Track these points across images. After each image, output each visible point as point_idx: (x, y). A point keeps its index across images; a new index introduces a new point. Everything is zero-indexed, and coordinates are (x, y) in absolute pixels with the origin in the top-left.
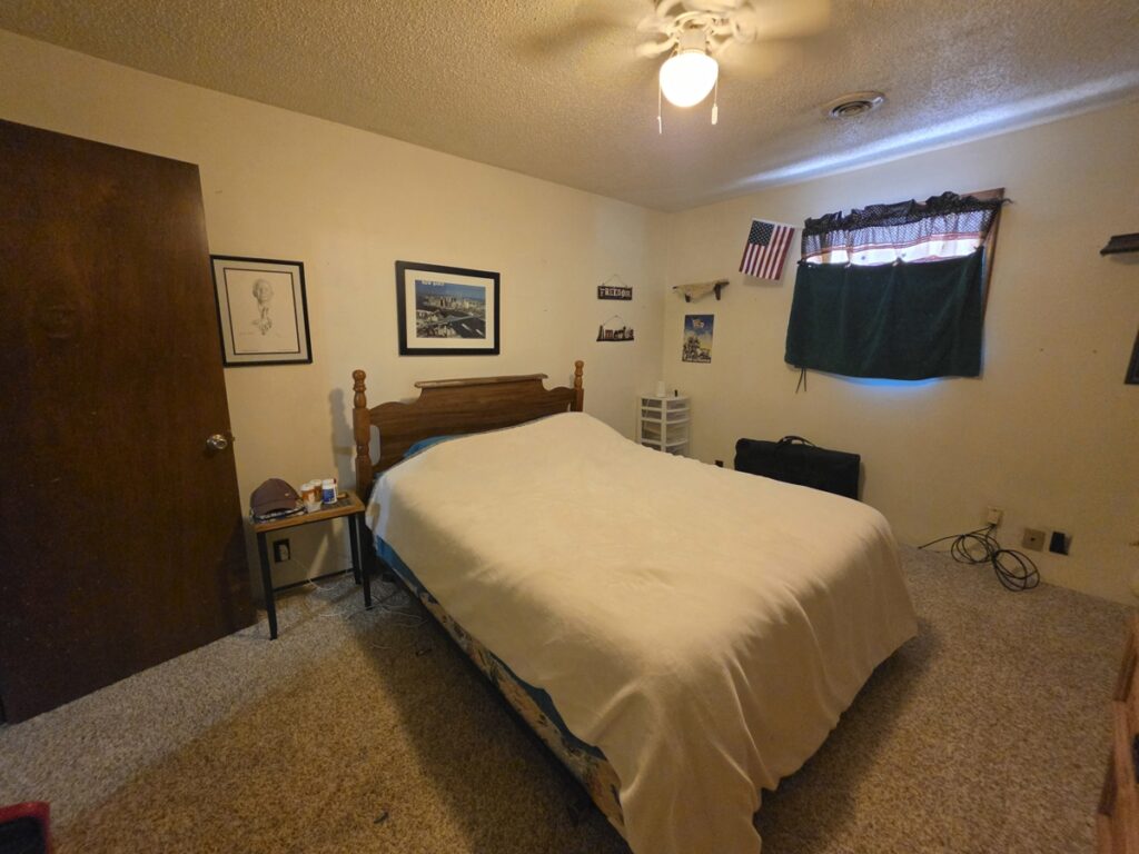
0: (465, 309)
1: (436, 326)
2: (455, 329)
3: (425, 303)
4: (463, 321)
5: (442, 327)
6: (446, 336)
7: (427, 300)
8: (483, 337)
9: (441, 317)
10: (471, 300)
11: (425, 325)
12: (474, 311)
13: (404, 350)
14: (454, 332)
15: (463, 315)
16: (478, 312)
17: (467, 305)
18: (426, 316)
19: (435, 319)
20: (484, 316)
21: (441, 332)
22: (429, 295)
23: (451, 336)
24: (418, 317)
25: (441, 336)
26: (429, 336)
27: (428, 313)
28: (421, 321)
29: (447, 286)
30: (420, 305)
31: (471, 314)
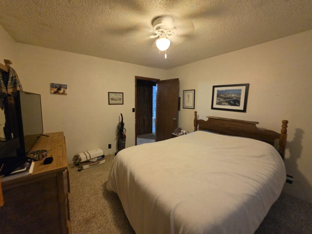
0: (232, 97)
1: (222, 102)
2: (228, 103)
3: (219, 96)
4: (232, 101)
5: (224, 102)
6: (225, 105)
7: (220, 95)
8: (239, 106)
9: (224, 99)
10: (235, 94)
11: (219, 102)
12: (236, 97)
13: (212, 108)
14: (227, 104)
15: (231, 99)
16: (238, 98)
17: (233, 95)
18: (219, 99)
19: (222, 100)
20: (240, 99)
21: (223, 104)
22: (221, 94)
23: (226, 105)
24: (217, 99)
25: (223, 105)
26: (219, 105)
27: (220, 98)
28: (218, 101)
29: (227, 90)
30: (218, 96)
31: (235, 98)
